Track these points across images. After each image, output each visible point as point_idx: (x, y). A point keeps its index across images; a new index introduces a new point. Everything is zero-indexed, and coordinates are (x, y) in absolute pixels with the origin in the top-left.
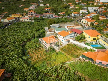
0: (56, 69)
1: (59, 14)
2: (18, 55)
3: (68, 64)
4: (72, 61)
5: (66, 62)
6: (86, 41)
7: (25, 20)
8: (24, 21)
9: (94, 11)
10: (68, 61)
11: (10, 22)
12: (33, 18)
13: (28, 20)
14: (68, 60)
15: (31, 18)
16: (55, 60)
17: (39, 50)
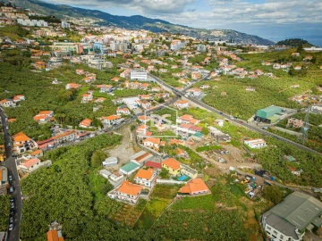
1: (81, 126)
3: (169, 208)
4: (171, 202)
5: (166, 207)
7: (32, 167)
9: (137, 107)
10: (167, 205)
11: (3, 182)
12: (42, 155)
13: (38, 164)
14: (167, 203)
16: (155, 211)
17: (124, 209)
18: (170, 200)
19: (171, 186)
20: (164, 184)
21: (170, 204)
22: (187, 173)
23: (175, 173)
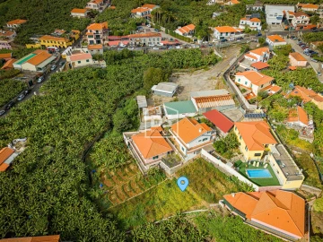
0: (167, 228)
1: (177, 31)
2: (79, 189)
3: (192, 215)
4: (203, 207)
5: (189, 210)
6: (240, 153)
7: (79, 62)
8: (77, 65)
9: (280, 21)
10: (192, 208)
11: (40, 69)
12: (101, 52)
13: (88, 61)
14: (194, 204)
15: (95, 52)
16: (164, 203)
17: (126, 170)
18: (204, 203)
19: (222, 176)
20: (212, 164)
21: (198, 209)
22: (276, 168)
23: (247, 155)
